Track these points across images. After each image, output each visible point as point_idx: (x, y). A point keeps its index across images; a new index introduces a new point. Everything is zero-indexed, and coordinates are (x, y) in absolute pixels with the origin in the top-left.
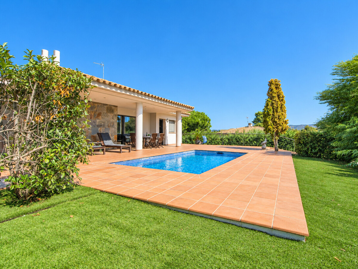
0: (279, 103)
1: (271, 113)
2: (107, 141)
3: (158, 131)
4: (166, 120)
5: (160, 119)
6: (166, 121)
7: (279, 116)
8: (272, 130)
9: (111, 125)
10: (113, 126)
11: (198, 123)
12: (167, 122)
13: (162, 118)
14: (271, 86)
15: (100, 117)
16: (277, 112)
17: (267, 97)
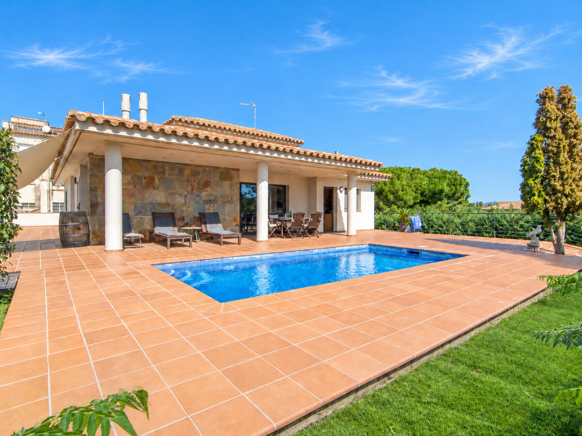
0: (565, 142)
1: (541, 167)
2: (213, 224)
3: (320, 208)
4: (338, 188)
5: (324, 187)
6: (338, 191)
7: (562, 174)
8: (542, 206)
9: (227, 201)
10: (231, 201)
11: (441, 191)
12: (341, 192)
13: (329, 185)
14: (544, 104)
15: (209, 189)
16: (557, 163)
17: (533, 131)
